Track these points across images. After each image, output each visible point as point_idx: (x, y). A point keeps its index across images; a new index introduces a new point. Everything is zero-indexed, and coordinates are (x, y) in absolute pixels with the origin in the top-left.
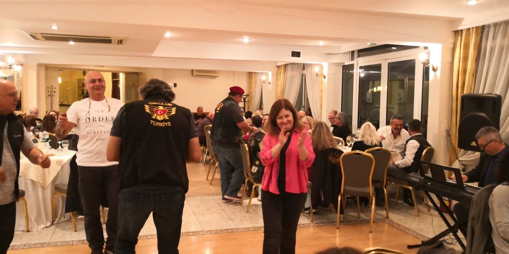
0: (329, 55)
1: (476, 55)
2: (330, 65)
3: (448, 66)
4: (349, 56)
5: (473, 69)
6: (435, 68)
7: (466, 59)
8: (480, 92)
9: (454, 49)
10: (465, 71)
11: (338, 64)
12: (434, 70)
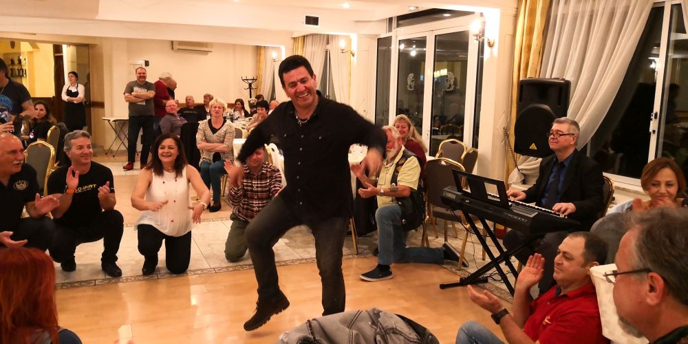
0: (359, 24)
1: (543, 26)
2: (360, 37)
3: (508, 39)
4: (385, 25)
5: (539, 45)
6: (492, 43)
7: (530, 31)
8: (548, 76)
9: (516, 17)
10: (529, 47)
11: (371, 36)
12: (491, 45)
